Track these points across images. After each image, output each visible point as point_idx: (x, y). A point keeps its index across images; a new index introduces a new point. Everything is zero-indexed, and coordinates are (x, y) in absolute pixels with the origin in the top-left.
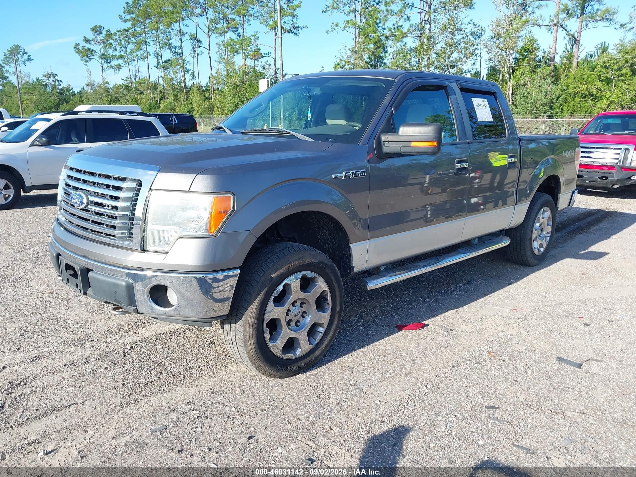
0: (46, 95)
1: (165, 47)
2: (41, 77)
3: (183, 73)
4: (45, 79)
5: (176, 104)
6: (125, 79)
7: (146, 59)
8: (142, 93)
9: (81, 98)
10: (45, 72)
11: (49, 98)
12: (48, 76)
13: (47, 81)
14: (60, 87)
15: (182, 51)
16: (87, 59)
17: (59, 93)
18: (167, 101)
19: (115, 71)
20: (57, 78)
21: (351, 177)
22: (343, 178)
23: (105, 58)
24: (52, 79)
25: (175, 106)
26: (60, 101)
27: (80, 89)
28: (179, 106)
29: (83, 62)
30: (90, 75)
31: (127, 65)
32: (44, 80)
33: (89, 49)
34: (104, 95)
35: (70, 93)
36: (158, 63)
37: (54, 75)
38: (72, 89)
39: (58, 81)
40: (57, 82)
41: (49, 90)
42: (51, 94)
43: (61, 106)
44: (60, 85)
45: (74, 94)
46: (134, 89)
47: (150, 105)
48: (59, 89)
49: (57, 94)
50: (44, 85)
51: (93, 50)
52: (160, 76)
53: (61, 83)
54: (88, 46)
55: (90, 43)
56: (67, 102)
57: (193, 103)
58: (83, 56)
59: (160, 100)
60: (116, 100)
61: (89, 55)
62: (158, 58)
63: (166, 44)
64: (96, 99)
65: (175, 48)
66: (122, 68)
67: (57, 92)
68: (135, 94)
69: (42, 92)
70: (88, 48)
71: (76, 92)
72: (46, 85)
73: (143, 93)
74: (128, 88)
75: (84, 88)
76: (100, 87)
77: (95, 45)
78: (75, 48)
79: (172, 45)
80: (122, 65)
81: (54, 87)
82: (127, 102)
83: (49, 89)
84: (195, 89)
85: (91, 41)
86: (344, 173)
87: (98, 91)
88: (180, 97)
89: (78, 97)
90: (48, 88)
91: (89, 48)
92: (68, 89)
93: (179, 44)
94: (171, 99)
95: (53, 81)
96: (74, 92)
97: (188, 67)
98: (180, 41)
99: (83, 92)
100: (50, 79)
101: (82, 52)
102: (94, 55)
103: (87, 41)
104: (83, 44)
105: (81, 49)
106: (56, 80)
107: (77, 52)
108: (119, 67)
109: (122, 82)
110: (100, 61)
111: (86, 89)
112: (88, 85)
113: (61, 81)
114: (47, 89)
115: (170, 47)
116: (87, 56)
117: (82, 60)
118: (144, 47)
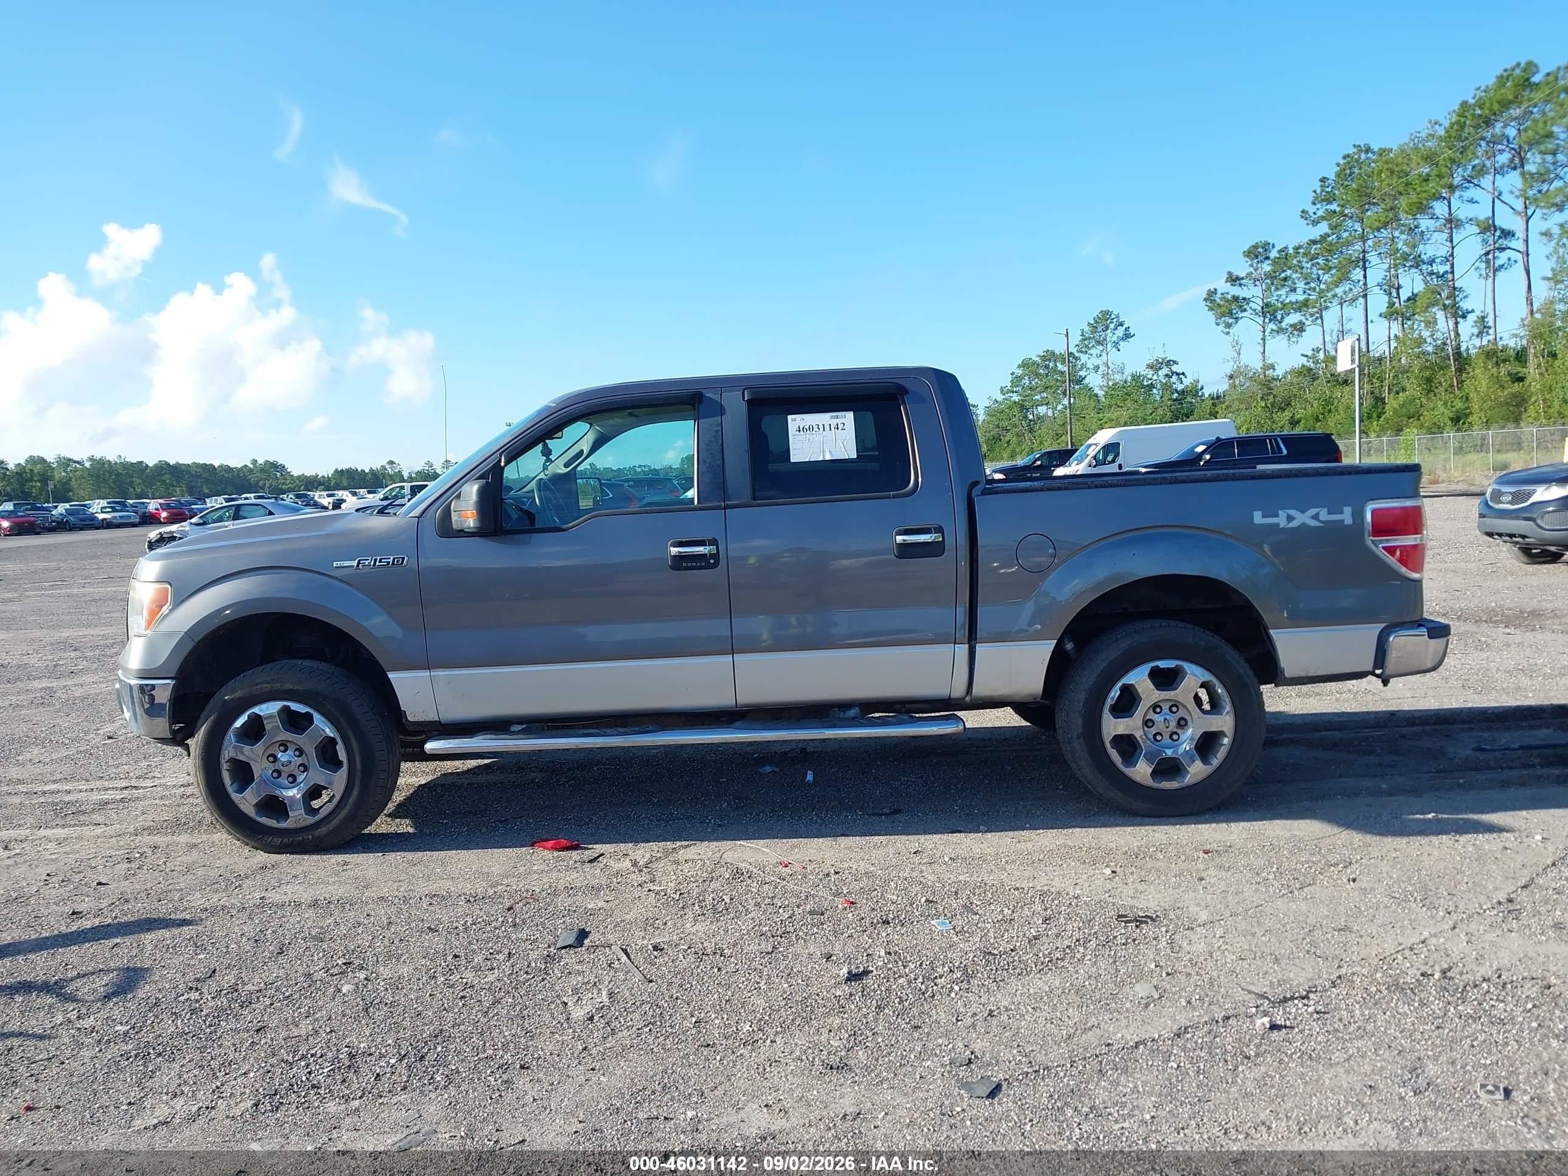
1: (1405, 266)
2: (1142, 370)
3: (1451, 323)
4: (1150, 373)
6: (1310, 353)
7: (1361, 300)
9: (1215, 407)
10: (1150, 359)
11: (1151, 414)
12: (1155, 366)
13: (1155, 377)
14: (1180, 387)
15: (1452, 267)
16: (1231, 321)
17: (1176, 400)
18: (1402, 397)
19: (1289, 340)
20: (1175, 368)
23: (1269, 312)
24: (1165, 371)
27: (1215, 389)
29: (1222, 327)
30: (1239, 354)
31: (1319, 321)
32: (1149, 376)
33: (1236, 299)
34: (1259, 396)
35: (1196, 399)
36: (1391, 305)
37: (1169, 363)
38: (1202, 388)
39: (1178, 374)
40: (1174, 379)
41: (1155, 396)
44: (1181, 382)
45: (1203, 399)
46: (1324, 376)
48: (1178, 392)
49: (1172, 402)
50: (1148, 386)
51: (1244, 299)
52: (1392, 337)
53: (1183, 379)
54: (1236, 291)
55: (1240, 285)
58: (1223, 315)
60: (1285, 406)
61: (1234, 312)
62: (1390, 294)
63: (1405, 257)
64: (1242, 408)
65: (1431, 262)
66: (1307, 328)
67: (1172, 399)
68: (1326, 388)
70: (1233, 297)
71: (1208, 396)
72: (1151, 386)
74: (1312, 375)
75: (1222, 386)
76: (1255, 378)
77: (1251, 287)
78: (1205, 300)
79: (1423, 256)
80: (1307, 323)
81: (1167, 388)
83: (1156, 393)
85: (1243, 279)
88: (1440, 384)
89: (1209, 404)
90: (1154, 391)
91: (1237, 295)
92: (1195, 390)
93: (1444, 251)
94: (1413, 389)
95: (1167, 375)
96: (1205, 396)
97: (1465, 305)
98: (1449, 244)
99: (1220, 394)
100: (1160, 372)
101: (1219, 306)
102: (1245, 310)
103: (1234, 280)
104: (1223, 287)
105: (1218, 300)
106: (1173, 373)
107: (1211, 309)
108: (1300, 328)
109: (1304, 360)
110: (1260, 320)
113: (1183, 374)
114: (1151, 395)
115: (1418, 262)
116: (1231, 314)
117: (1218, 324)
118: (1357, 274)
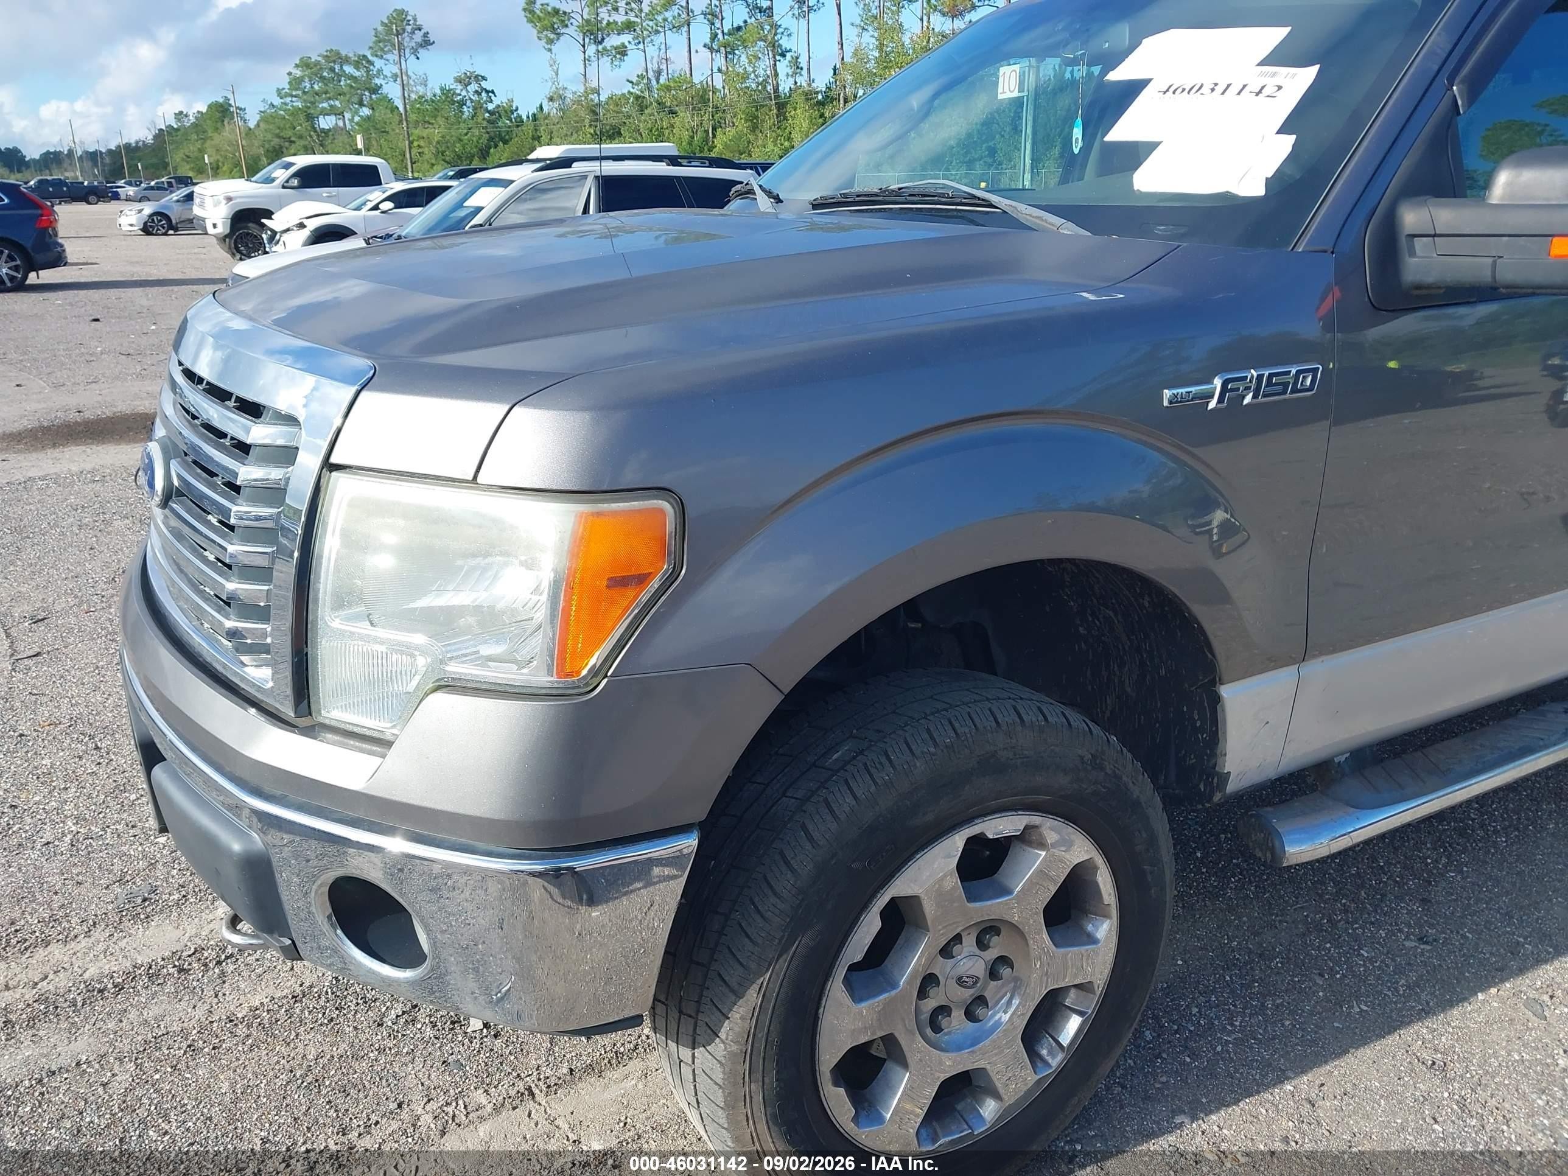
0: (462, 125)
2: (450, 83)
3: (772, 60)
4: (459, 88)
5: (752, 138)
6: (635, 80)
7: (686, 28)
8: (672, 112)
9: (536, 130)
10: (460, 72)
11: (466, 134)
12: (465, 80)
13: (464, 93)
14: (491, 107)
16: (552, 36)
17: (489, 121)
18: (731, 132)
19: (612, 62)
20: (483, 84)
21: (1248, 399)
22: (1212, 404)
23: (591, 30)
24: (473, 87)
25: (749, 142)
26: (491, 139)
27: (533, 110)
28: (760, 142)
29: (543, 43)
30: (557, 74)
31: (641, 46)
32: (458, 92)
33: (557, 12)
34: (587, 122)
35: (511, 121)
36: (714, 37)
37: (477, 78)
38: (517, 110)
39: (487, 92)
40: (484, 95)
41: (467, 114)
42: (471, 124)
43: (492, 150)
44: (491, 101)
45: (520, 121)
46: (655, 104)
47: (690, 144)
48: (489, 112)
49: (485, 124)
50: (458, 102)
51: (565, 13)
52: (715, 70)
53: (493, 97)
54: (553, 3)
56: (505, 142)
57: (793, 136)
58: (544, 29)
59: (714, 129)
60: (614, 134)
61: (556, 26)
62: (713, 24)
64: (569, 133)
66: (629, 53)
67: (484, 119)
68: (657, 117)
69: (453, 120)
70: (555, 9)
71: (524, 118)
72: (462, 103)
73: (675, 113)
74: (641, 104)
75: (541, 107)
76: (579, 102)
78: (525, 10)
80: (629, 47)
81: (478, 107)
82: (637, 136)
83: (467, 111)
84: (800, 100)
86: (1218, 382)
87: (575, 111)
88: (763, 121)
89: (528, 128)
90: (465, 109)
91: (557, 7)
92: (508, 111)
94: (742, 125)
95: (476, 92)
96: (520, 117)
97: (785, 43)
99: (539, 116)
100: (469, 88)
101: (540, 19)
102: (567, 26)
105: (538, 12)
106: (482, 90)
107: (530, 21)
108: (622, 51)
109: (629, 87)
110: (581, 38)
111: (546, 109)
112: (551, 99)
113: (492, 91)
114: (462, 113)
116: (553, 29)
117: (540, 39)
